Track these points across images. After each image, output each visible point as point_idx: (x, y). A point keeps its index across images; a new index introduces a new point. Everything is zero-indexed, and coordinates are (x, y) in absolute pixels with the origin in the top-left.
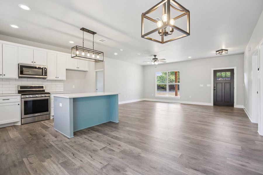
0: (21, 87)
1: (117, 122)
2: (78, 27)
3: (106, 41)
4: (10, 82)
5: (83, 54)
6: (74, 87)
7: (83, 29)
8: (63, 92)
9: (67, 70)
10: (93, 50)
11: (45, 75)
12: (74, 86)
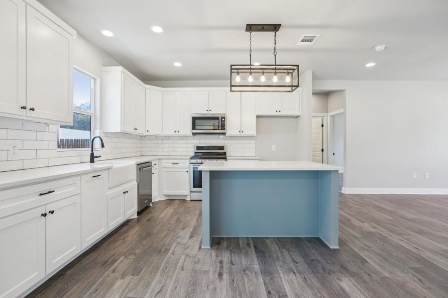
0: (198, 148)
1: (332, 247)
2: (238, 28)
3: (318, 36)
4: (188, 140)
5: (251, 79)
6: (274, 148)
7: (250, 28)
8: (254, 158)
9: (258, 117)
10: (275, 65)
11: (222, 129)
12: (275, 146)
